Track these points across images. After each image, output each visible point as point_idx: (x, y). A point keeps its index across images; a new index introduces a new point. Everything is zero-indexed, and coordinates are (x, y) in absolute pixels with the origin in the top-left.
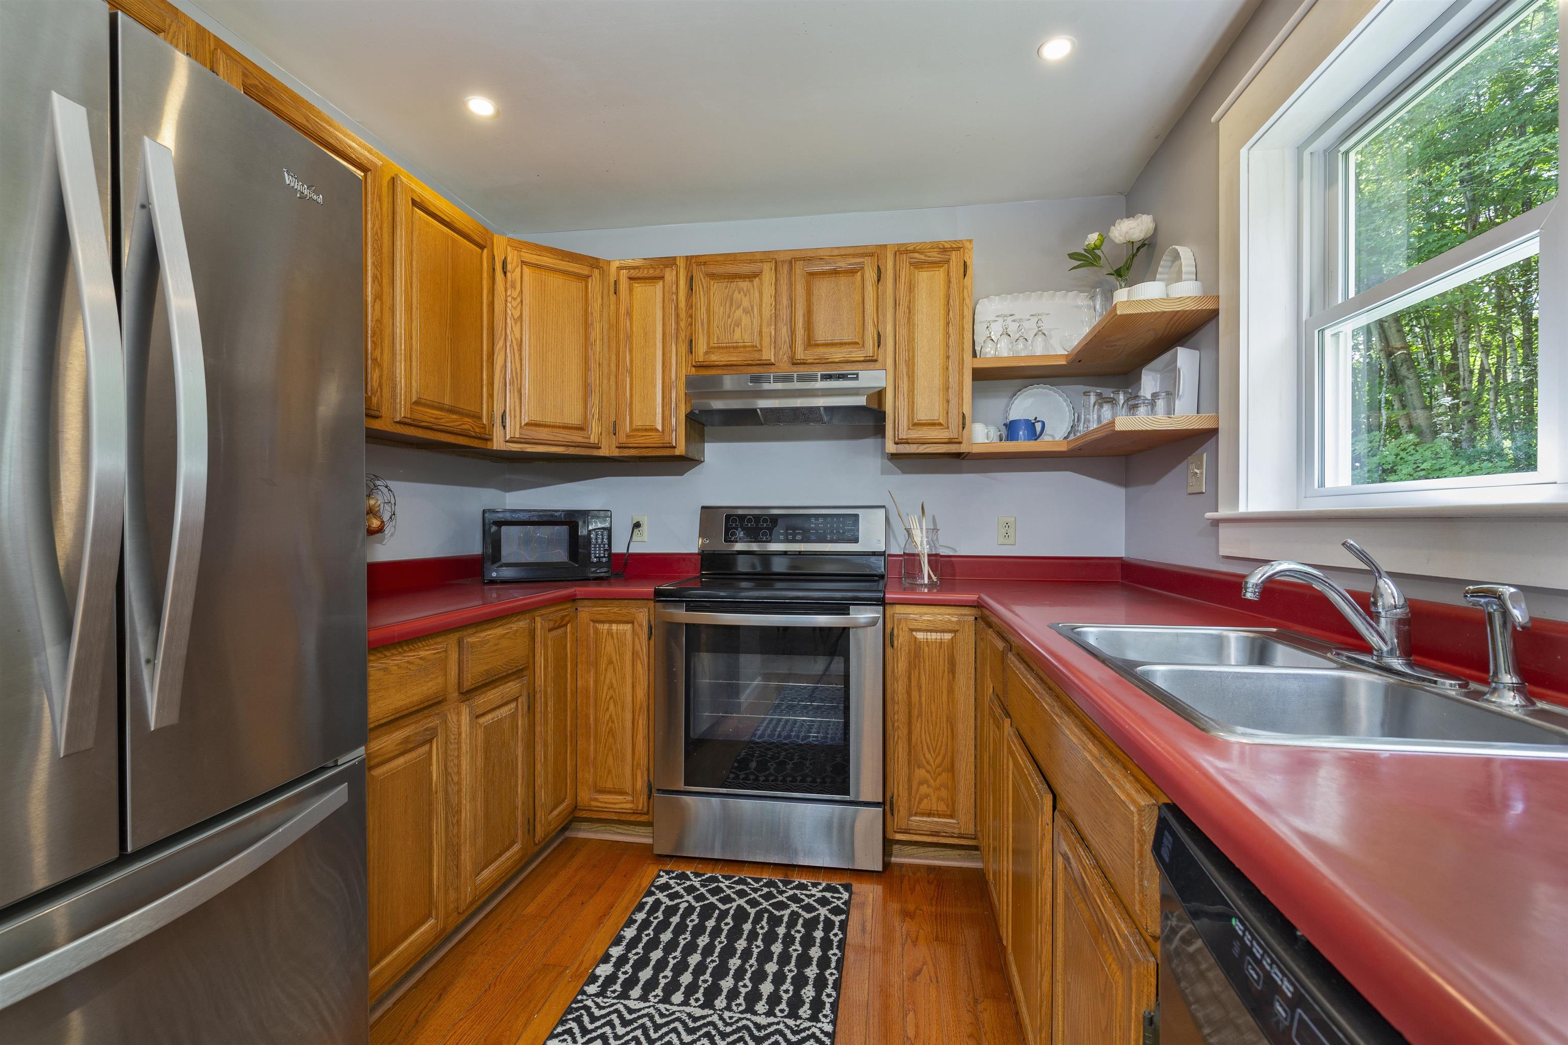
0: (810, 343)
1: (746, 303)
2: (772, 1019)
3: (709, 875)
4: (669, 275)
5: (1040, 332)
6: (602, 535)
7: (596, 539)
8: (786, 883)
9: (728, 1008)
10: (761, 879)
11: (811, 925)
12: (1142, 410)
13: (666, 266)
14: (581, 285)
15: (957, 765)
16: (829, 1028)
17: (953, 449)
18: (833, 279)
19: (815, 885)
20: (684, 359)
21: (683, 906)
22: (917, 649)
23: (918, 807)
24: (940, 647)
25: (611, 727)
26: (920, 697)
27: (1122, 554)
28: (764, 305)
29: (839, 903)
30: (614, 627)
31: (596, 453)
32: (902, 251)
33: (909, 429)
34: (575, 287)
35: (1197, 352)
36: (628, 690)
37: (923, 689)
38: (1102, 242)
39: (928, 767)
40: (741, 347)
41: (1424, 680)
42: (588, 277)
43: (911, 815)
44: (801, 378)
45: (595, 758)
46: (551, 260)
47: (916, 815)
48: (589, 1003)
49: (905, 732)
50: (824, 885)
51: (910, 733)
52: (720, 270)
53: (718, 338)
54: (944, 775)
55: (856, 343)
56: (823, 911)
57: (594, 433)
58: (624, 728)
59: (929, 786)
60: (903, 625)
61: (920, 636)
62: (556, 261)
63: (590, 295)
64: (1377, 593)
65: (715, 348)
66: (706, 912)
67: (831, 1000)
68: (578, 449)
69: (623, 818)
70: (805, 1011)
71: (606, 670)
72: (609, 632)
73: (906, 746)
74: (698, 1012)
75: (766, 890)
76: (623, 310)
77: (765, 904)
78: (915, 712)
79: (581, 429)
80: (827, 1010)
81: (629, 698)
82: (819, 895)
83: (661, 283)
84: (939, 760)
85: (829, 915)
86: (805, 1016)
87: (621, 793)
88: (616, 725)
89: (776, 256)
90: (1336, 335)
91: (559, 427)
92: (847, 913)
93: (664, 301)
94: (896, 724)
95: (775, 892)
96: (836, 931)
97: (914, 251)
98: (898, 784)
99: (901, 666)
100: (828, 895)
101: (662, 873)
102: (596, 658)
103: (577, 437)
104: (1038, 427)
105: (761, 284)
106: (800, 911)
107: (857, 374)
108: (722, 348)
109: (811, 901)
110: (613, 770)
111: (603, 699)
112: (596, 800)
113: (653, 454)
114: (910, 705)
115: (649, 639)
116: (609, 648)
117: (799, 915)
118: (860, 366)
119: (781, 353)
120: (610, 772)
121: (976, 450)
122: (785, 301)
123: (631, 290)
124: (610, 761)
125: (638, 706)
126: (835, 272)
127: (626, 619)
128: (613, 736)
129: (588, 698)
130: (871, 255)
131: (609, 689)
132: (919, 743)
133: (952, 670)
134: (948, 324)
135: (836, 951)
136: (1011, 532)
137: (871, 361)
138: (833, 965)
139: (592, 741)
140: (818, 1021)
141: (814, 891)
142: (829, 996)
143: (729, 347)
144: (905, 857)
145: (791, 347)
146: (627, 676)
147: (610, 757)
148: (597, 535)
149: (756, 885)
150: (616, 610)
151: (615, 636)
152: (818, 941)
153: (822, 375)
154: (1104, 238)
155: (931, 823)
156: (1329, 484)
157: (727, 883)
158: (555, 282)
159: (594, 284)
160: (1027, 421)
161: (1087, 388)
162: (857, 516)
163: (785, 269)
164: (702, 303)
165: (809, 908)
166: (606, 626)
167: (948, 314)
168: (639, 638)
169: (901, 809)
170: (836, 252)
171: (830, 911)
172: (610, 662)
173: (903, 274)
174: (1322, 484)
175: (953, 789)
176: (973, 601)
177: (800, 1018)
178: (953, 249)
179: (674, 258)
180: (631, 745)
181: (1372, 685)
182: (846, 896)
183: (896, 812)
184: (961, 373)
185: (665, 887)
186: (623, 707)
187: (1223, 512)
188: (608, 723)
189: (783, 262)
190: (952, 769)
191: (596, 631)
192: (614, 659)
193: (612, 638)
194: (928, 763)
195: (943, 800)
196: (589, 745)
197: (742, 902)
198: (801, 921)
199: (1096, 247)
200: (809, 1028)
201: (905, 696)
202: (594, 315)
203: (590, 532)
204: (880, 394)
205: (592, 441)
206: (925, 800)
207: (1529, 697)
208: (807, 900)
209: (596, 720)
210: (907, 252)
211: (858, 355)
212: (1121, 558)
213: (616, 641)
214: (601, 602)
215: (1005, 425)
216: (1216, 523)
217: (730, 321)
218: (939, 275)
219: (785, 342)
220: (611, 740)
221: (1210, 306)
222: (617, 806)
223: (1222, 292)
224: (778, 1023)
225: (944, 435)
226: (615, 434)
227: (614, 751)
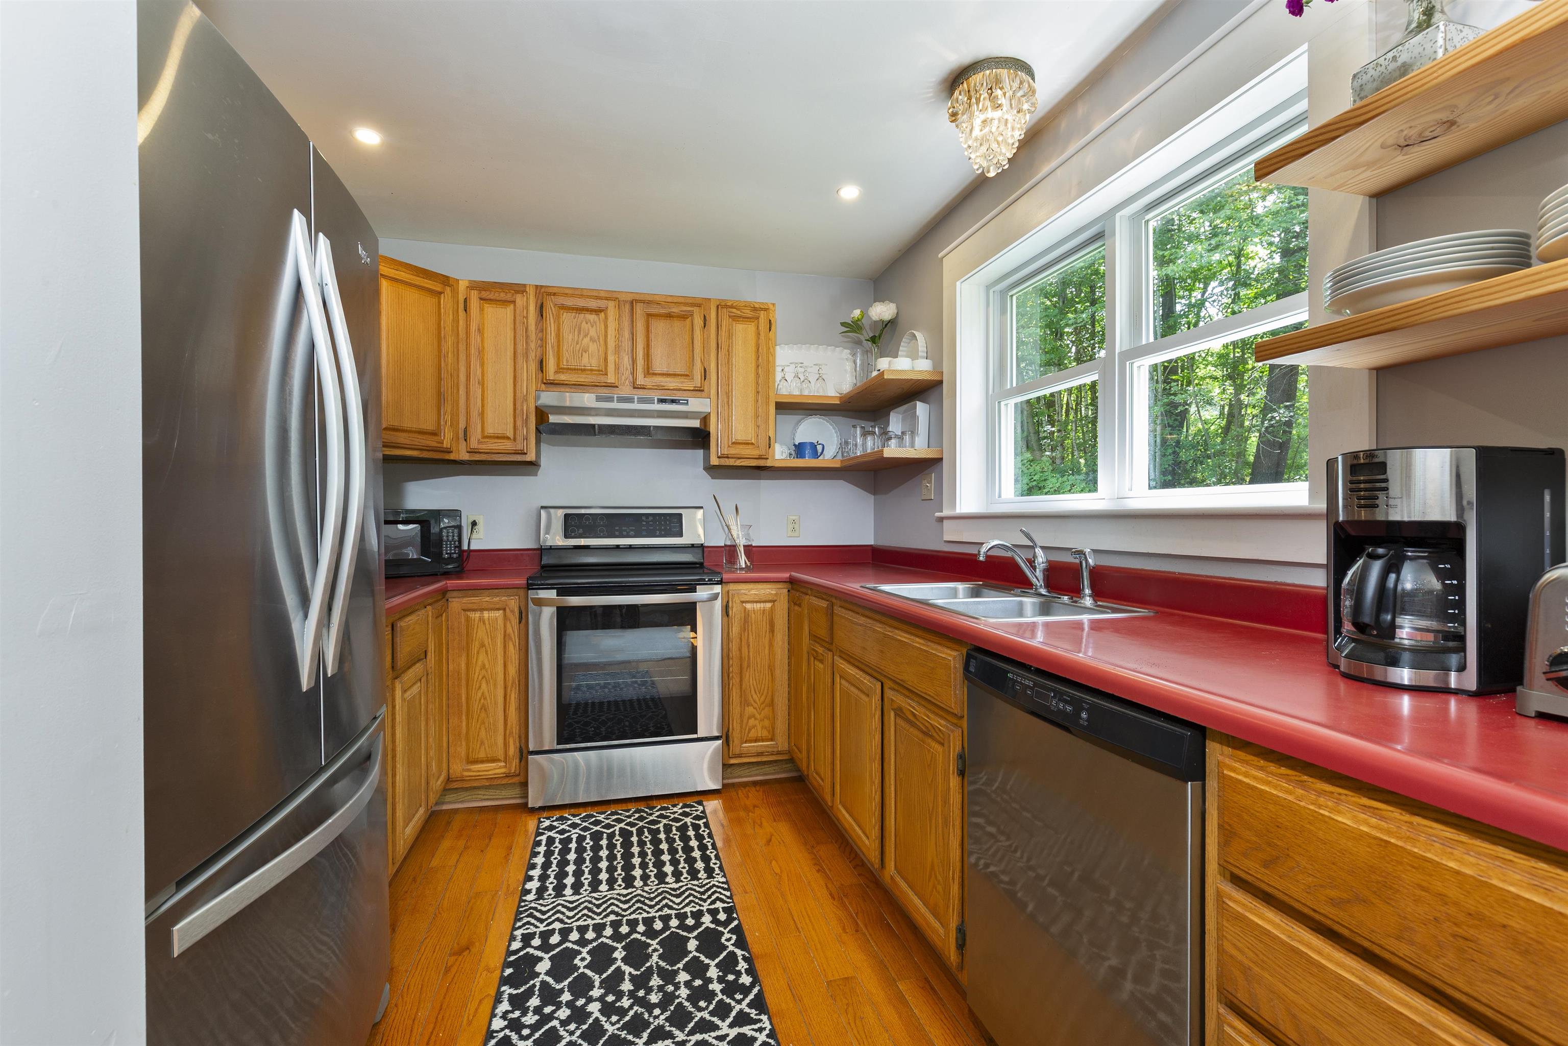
0: (648, 372)
1: (593, 332)
2: (681, 884)
3: (584, 814)
4: (520, 300)
5: (820, 378)
6: (453, 533)
7: (447, 536)
8: (652, 808)
9: (646, 884)
10: (630, 810)
11: (683, 829)
12: (893, 442)
13: (517, 292)
14: (434, 300)
15: (776, 700)
16: (724, 880)
17: (761, 463)
18: (668, 321)
19: (674, 806)
20: (534, 376)
21: (574, 837)
22: (746, 617)
23: (748, 735)
24: (764, 613)
25: (483, 704)
26: (749, 652)
27: (872, 543)
28: (609, 336)
29: (698, 813)
30: (486, 614)
31: (447, 457)
32: (722, 306)
33: (729, 446)
34: (430, 301)
35: (928, 406)
36: (500, 669)
37: (751, 646)
38: (863, 317)
39: (755, 705)
40: (588, 370)
41: (1055, 597)
42: (440, 293)
43: (742, 743)
44: (642, 400)
45: (467, 733)
46: (407, 276)
47: (746, 742)
48: (533, 905)
49: (738, 680)
50: (681, 804)
51: (741, 681)
52: (570, 302)
53: (567, 361)
54: (767, 709)
55: (687, 375)
56: (688, 820)
57: (447, 439)
58: (496, 704)
59: (756, 719)
60: (736, 599)
61: (749, 606)
62: (412, 277)
63: (442, 310)
64: (1035, 556)
65: (564, 369)
66: (597, 836)
67: (718, 865)
68: (431, 453)
69: (496, 782)
70: (703, 875)
71: (478, 653)
72: (481, 619)
73: (738, 691)
74: (625, 892)
75: (637, 815)
76: (474, 327)
77: (641, 824)
78: (745, 664)
79: (434, 434)
80: (717, 871)
81: (500, 676)
82: (681, 811)
83: (512, 306)
84: (762, 699)
85: (694, 821)
86: (703, 877)
87: (494, 760)
88: (489, 701)
89: (618, 296)
90: (1007, 405)
91: (415, 432)
92: (706, 817)
93: (515, 323)
94: (731, 675)
95: (645, 815)
96: (703, 829)
97: (732, 307)
98: (733, 721)
99: (735, 630)
100: (687, 810)
101: (542, 820)
102: (467, 644)
103: (431, 442)
104: (819, 448)
105: (606, 318)
106: (671, 823)
107: (687, 400)
108: (571, 369)
109: (676, 815)
110: (486, 742)
111: (476, 679)
112: (469, 770)
113: (504, 459)
114: (741, 658)
115: (520, 622)
116: (481, 633)
117: (672, 826)
118: (689, 393)
119: (623, 378)
120: (482, 743)
121: (777, 464)
122: (627, 334)
123: (482, 310)
124: (483, 733)
125: (510, 682)
126: (669, 316)
127: (497, 606)
128: (485, 710)
129: (459, 679)
130: (699, 306)
131: (481, 669)
132: (748, 687)
133: (772, 630)
134: (758, 366)
135: (708, 840)
136: (796, 526)
137: (699, 390)
138: (710, 847)
139: (464, 717)
140: (714, 878)
141: (675, 809)
142: (715, 864)
143: (578, 369)
144: (735, 778)
145: (633, 374)
146: (499, 656)
147: (483, 729)
148: (448, 533)
149: (628, 814)
150: (487, 599)
151: (487, 622)
152: (693, 837)
153: (658, 399)
154: (864, 314)
155: (757, 746)
156: (1003, 496)
157: (603, 816)
158: (412, 295)
159: (446, 300)
160: (812, 444)
161: (855, 422)
162: (680, 515)
163: (628, 306)
164: (553, 329)
165: (676, 820)
166: (478, 614)
167: (758, 359)
168: (510, 622)
169: (735, 739)
170: (669, 300)
171: (693, 819)
172: (482, 645)
173: (724, 323)
174: (1000, 496)
175: (773, 719)
176: (786, 578)
177: (701, 879)
178: (762, 309)
179: (525, 285)
180: (503, 717)
181: (1034, 603)
182: (701, 808)
183: (731, 743)
184: (768, 404)
185: (551, 828)
186: (495, 685)
187: (946, 512)
188: (480, 700)
189: (625, 302)
190: (772, 704)
191: (468, 619)
192: (486, 643)
193: (484, 623)
194: (755, 702)
195: (766, 728)
196: (461, 722)
197: (622, 825)
198: (674, 829)
199: (859, 320)
200: (710, 883)
201: (738, 653)
202: (447, 329)
203: (441, 530)
204: (705, 419)
205: (445, 446)
206: (753, 730)
207: (1095, 601)
208: (672, 816)
209: (468, 699)
210: (726, 306)
211: (689, 385)
212: (871, 546)
213: (488, 626)
214: (470, 592)
215: (795, 445)
216: (941, 520)
217: (578, 346)
218: (751, 328)
219: (627, 369)
220: (483, 715)
221: (937, 378)
222: (490, 773)
223: (945, 370)
224: (687, 885)
225: (756, 453)
226: (466, 440)
227: (487, 725)
